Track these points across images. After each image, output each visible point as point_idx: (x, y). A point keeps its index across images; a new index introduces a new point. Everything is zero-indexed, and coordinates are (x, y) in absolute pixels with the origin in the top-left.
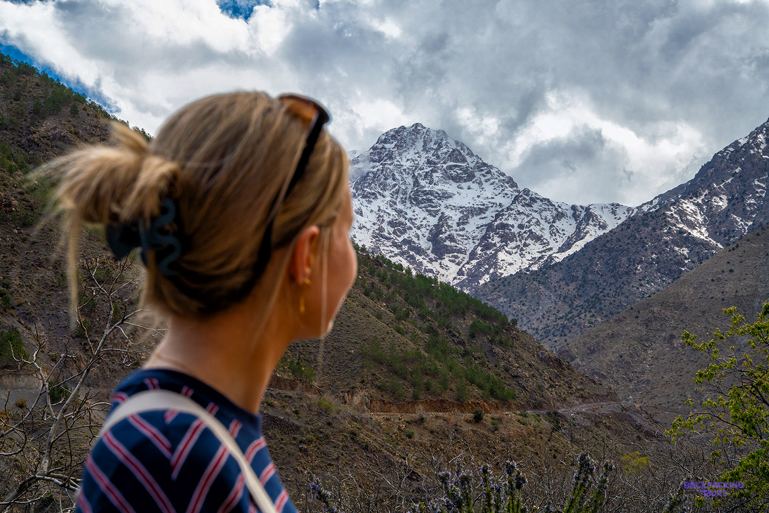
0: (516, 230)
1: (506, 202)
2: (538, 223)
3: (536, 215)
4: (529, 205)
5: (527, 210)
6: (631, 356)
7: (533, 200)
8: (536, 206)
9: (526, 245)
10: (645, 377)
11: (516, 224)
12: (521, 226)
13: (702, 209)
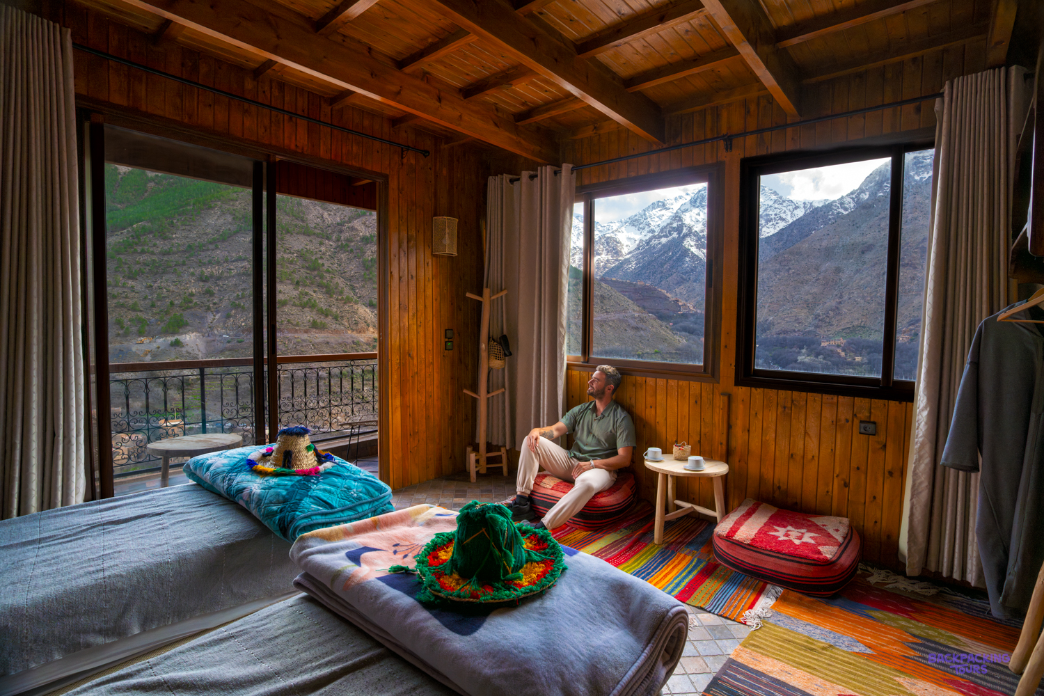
0: (773, 217)
1: (771, 203)
2: (785, 212)
3: (785, 209)
4: (781, 204)
5: (780, 206)
6: (768, 279)
7: (784, 201)
8: (785, 204)
9: (777, 223)
10: (771, 289)
11: (773, 213)
12: (776, 215)
13: (854, 201)
